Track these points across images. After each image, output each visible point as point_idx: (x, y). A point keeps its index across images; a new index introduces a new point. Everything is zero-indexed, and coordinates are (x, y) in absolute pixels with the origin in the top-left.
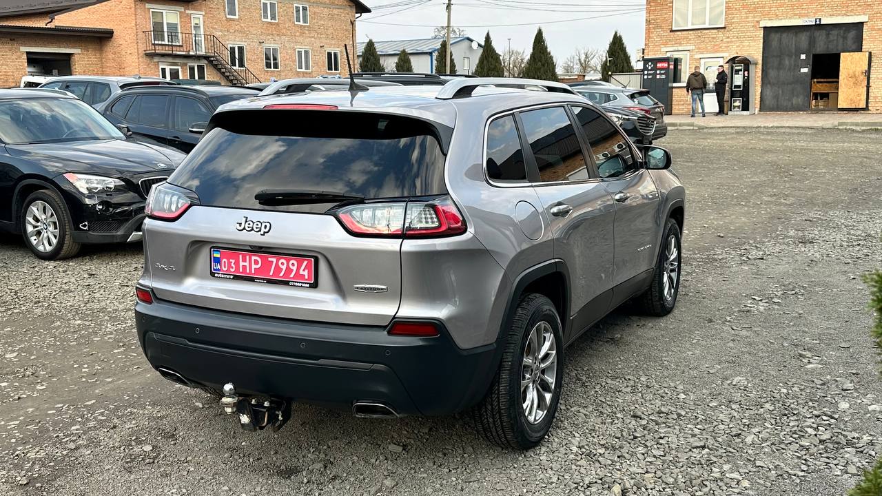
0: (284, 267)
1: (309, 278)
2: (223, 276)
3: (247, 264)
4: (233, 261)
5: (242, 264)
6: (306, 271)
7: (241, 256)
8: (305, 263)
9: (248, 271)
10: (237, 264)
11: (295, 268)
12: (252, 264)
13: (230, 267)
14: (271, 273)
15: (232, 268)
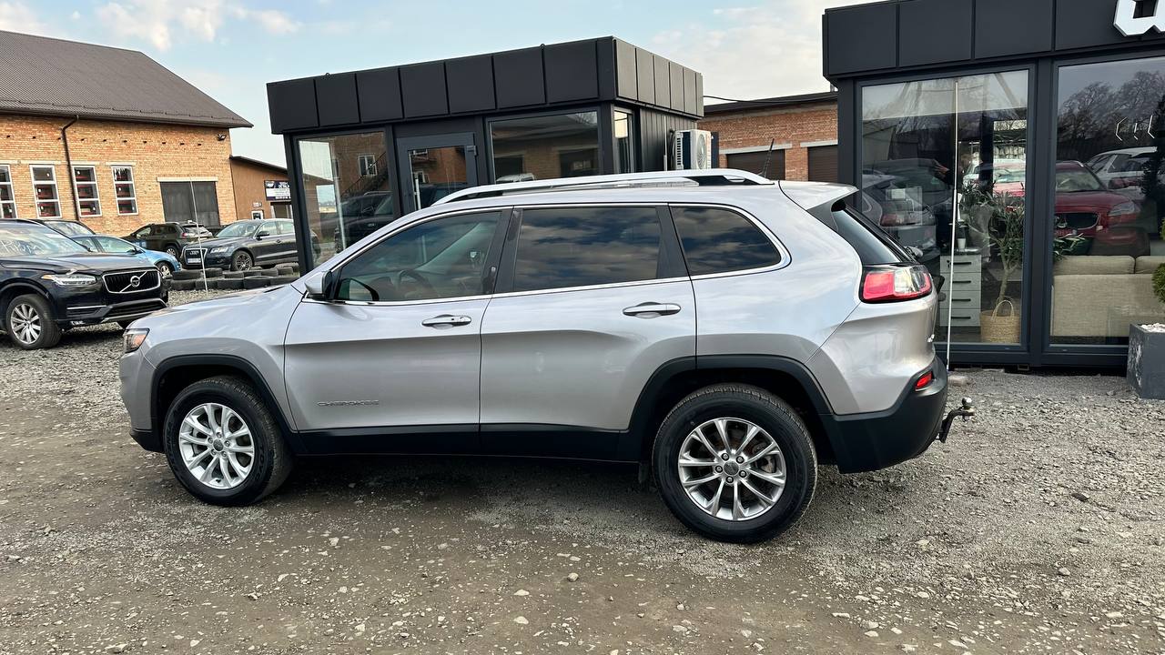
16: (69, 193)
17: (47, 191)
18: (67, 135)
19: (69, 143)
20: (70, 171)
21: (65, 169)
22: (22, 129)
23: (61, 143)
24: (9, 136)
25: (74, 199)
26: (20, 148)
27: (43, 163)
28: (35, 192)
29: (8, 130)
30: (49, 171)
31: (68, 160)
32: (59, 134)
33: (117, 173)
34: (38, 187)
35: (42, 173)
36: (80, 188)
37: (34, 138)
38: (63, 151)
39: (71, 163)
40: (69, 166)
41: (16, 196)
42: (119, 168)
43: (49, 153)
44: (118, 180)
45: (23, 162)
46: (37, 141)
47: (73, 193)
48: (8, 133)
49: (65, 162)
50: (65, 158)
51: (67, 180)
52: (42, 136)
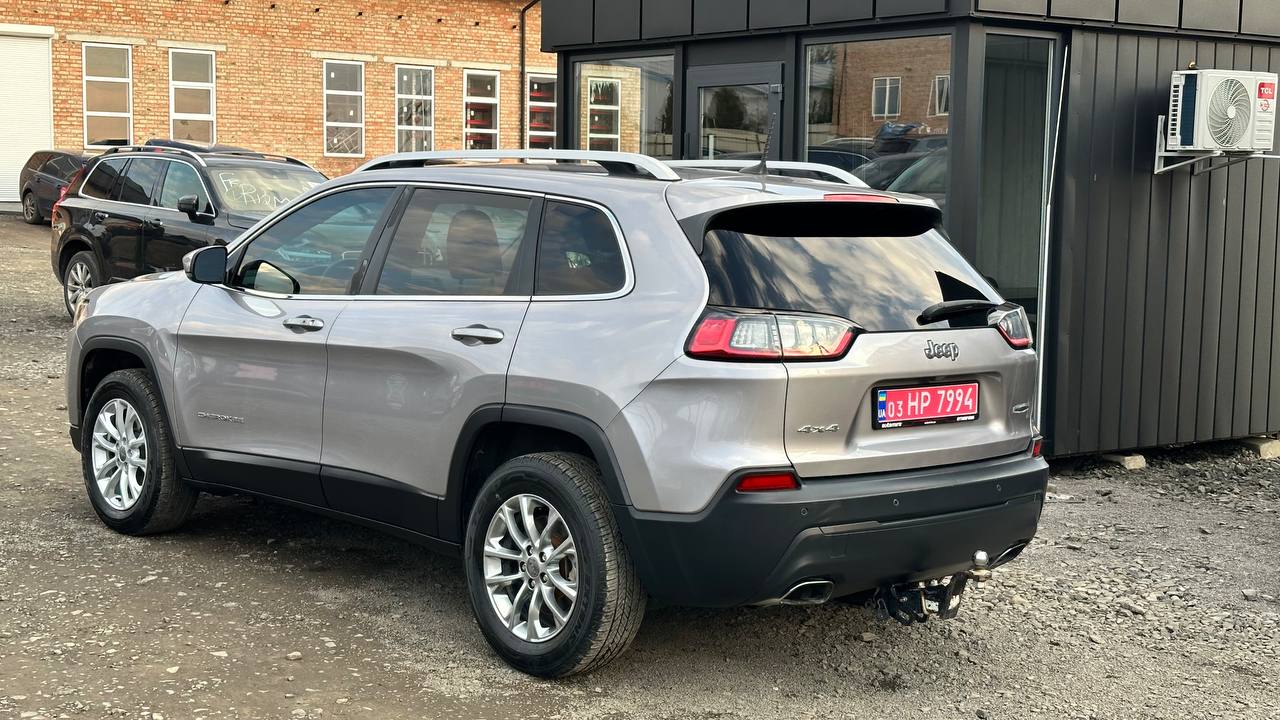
0: (951, 400)
1: (973, 410)
2: (891, 425)
3: (916, 404)
4: (901, 403)
5: (911, 404)
6: (971, 401)
7: (910, 394)
8: (970, 390)
9: (917, 413)
10: (905, 407)
11: (960, 399)
12: (919, 402)
13: (897, 411)
14: (939, 410)
15: (899, 411)
16: (515, 119)
17: (484, 115)
18: (528, 21)
19: (527, 35)
20: (522, 83)
21: (515, 78)
22: (461, 9)
23: (516, 34)
24: (440, 20)
25: (522, 131)
26: (453, 40)
27: (483, 68)
28: (463, 115)
29: (440, 11)
30: (492, 81)
31: (522, 64)
32: (514, 19)
33: (596, 91)
34: (470, 106)
35: (481, 84)
36: (534, 113)
37: (477, 24)
38: (517, 49)
39: (527, 69)
40: (522, 74)
41: (436, 119)
42: (600, 81)
43: (495, 51)
44: (597, 102)
45: (455, 64)
46: (481, 31)
47: (522, 120)
48: (439, 15)
49: (517, 67)
50: (518, 61)
51: (515, 97)
52: (489, 22)
